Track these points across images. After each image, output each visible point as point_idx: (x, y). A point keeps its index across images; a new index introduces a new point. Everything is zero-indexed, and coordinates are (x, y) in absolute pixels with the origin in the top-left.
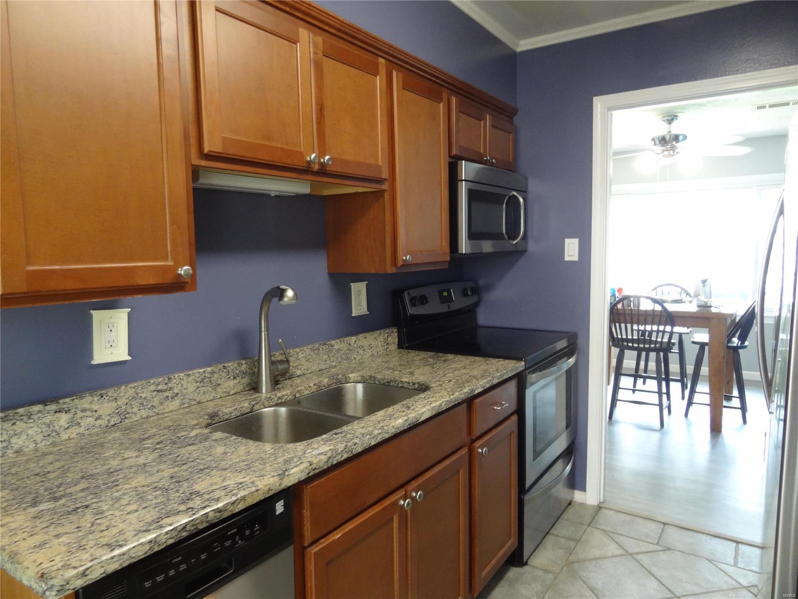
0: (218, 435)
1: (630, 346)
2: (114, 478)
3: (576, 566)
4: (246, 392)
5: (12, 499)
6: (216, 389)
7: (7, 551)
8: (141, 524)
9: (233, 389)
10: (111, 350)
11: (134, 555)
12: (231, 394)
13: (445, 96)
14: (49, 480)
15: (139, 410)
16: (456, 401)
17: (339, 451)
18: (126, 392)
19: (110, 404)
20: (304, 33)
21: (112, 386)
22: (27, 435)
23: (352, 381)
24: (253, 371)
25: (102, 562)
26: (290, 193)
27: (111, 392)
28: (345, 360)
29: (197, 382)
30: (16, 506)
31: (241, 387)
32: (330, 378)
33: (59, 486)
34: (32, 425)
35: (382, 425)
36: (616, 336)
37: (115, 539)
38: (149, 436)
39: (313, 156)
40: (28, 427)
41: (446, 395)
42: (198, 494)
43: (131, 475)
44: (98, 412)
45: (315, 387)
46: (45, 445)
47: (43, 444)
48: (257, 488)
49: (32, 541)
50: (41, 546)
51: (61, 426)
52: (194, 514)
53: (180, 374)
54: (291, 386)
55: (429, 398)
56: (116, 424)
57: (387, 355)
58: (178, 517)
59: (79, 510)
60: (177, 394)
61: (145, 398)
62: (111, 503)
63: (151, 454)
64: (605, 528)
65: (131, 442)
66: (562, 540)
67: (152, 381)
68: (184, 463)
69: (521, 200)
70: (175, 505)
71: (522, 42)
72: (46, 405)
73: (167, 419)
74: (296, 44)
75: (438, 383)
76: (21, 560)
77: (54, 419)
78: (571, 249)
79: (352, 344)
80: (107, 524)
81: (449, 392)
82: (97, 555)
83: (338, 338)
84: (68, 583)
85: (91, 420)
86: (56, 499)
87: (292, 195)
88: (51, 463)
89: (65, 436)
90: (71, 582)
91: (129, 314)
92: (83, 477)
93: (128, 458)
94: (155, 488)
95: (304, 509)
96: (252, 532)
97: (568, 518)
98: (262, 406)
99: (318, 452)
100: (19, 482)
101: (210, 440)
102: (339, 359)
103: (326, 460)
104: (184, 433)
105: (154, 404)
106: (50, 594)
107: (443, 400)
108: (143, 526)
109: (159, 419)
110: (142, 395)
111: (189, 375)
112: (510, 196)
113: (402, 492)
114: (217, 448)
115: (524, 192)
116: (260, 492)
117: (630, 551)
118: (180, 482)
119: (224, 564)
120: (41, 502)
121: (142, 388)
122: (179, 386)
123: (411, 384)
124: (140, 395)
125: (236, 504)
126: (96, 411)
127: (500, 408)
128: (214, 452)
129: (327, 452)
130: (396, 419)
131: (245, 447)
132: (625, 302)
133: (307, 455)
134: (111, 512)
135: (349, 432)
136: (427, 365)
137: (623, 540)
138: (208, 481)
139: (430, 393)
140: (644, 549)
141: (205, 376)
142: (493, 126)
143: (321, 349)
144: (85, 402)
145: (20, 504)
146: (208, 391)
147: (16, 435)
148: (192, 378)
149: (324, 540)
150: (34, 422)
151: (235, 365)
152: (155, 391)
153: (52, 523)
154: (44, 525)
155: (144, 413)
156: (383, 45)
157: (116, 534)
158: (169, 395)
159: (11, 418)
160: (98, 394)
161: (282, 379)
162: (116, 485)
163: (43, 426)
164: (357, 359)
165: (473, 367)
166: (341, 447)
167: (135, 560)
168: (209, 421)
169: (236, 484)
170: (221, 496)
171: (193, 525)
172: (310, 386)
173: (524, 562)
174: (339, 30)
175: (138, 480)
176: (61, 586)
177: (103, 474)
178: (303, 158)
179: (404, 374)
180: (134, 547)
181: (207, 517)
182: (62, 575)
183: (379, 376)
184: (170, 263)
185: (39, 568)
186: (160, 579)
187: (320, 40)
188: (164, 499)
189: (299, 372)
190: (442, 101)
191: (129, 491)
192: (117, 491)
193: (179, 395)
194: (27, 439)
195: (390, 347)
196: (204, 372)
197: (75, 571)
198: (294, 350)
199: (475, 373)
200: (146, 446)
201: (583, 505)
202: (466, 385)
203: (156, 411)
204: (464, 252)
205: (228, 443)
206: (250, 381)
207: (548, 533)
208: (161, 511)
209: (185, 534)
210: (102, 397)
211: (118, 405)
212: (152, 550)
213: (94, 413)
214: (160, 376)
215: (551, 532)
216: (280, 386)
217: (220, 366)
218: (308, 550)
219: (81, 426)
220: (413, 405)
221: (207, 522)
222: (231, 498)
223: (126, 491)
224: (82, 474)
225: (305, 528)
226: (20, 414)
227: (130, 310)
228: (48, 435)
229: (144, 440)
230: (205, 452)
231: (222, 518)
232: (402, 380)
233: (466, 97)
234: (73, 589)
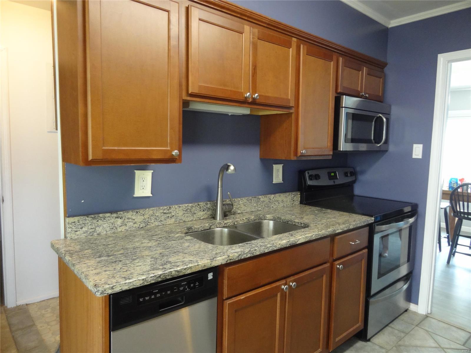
0: (189, 238)
1: (466, 217)
2: (135, 251)
3: (402, 348)
4: (209, 219)
5: (91, 254)
6: (193, 215)
7: (84, 274)
8: (141, 271)
9: (202, 217)
10: (143, 190)
11: (135, 284)
12: (201, 219)
13: (335, 57)
14: (108, 248)
15: (154, 222)
16: (322, 235)
17: (245, 252)
18: (149, 212)
19: (141, 217)
20: (247, 28)
21: (142, 208)
22: (103, 227)
23: (268, 219)
24: (213, 208)
25: (120, 284)
26: (239, 114)
27: (141, 211)
28: (267, 207)
29: (184, 211)
30: (92, 257)
31: (206, 216)
32: (255, 216)
33: (111, 251)
34: (105, 223)
35: (273, 242)
36: (459, 210)
37: (128, 276)
38: (156, 235)
39: (248, 94)
40: (103, 223)
41: (316, 231)
42: (170, 262)
43: (143, 250)
44: (135, 220)
45: (246, 220)
46: (110, 233)
47: (110, 232)
48: (198, 264)
49: (94, 272)
50: (98, 274)
51: (118, 225)
52: (165, 271)
53: (176, 206)
54: (233, 218)
55: (306, 232)
56: (143, 227)
57: (292, 207)
58: (158, 271)
59: (117, 262)
60: (173, 216)
61: (158, 216)
62: (131, 261)
63: (154, 242)
64: (427, 329)
65: (147, 236)
66: (396, 332)
67: (161, 208)
68: (168, 248)
69: (385, 119)
70: (158, 266)
71: (392, 22)
72: (112, 214)
73: (167, 227)
74: (242, 34)
75: (315, 224)
76: (89, 278)
77: (115, 221)
78: (417, 151)
79: (271, 199)
80: (127, 269)
81: (319, 230)
82: (119, 281)
83: (263, 195)
84: (105, 291)
85: (131, 223)
86: (109, 256)
87: (240, 114)
88: (111, 241)
89: (119, 230)
90: (106, 290)
91: (152, 173)
92: (122, 249)
93: (144, 243)
94: (152, 257)
95: (224, 280)
96: (195, 286)
97: (403, 319)
98: (216, 227)
99: (234, 251)
100: (96, 247)
101: (184, 239)
102: (263, 206)
103: (237, 256)
104: (172, 235)
105: (162, 220)
106: (98, 294)
107: (314, 233)
108: (141, 273)
109: (163, 227)
110: (156, 214)
111: (180, 207)
112: (377, 117)
113: (284, 282)
114: (185, 243)
115: (388, 115)
116: (200, 266)
117: (442, 346)
118: (164, 256)
119: (180, 299)
120: (102, 256)
121: (156, 211)
122: (175, 212)
123: (300, 224)
124: (155, 214)
125: (186, 270)
126: (134, 220)
127: (354, 243)
128: (183, 245)
129: (239, 252)
130: (282, 240)
131: (199, 245)
132: (465, 187)
133: (228, 252)
134: (130, 265)
135: (254, 244)
136: (313, 214)
137: (439, 338)
138: (177, 257)
139: (308, 229)
140: (452, 347)
141: (188, 208)
142: (368, 74)
143: (253, 200)
144: (130, 214)
145: (94, 256)
146: (189, 216)
147: (98, 226)
148: (181, 208)
149: (235, 298)
150: (106, 221)
151: (204, 204)
152: (163, 213)
153: (105, 266)
154: (101, 266)
155: (157, 223)
156: (294, 30)
157: (129, 274)
158: (170, 216)
159: (97, 218)
160: (135, 212)
161: (229, 214)
162: (136, 254)
163: (110, 224)
164: (274, 207)
165: (340, 218)
166: (247, 251)
167: (135, 287)
168: (187, 231)
169: (189, 260)
170: (180, 265)
171: (164, 276)
172: (243, 219)
173: (368, 339)
174: (268, 24)
175: (145, 253)
176: (102, 291)
177: (131, 248)
178: (243, 95)
179: (297, 218)
180: (135, 281)
181: (171, 274)
182: (103, 287)
183: (283, 218)
184: (169, 148)
185: (95, 282)
186: (147, 298)
187: (256, 31)
188: (154, 263)
189: (239, 212)
190: (332, 60)
191: (140, 257)
192: (135, 256)
193: (174, 216)
194: (103, 229)
195: (295, 203)
196: (188, 206)
197: (108, 286)
198: (237, 199)
199: (340, 221)
200: (153, 238)
201: (415, 313)
202: (331, 227)
203: (163, 223)
204: (341, 150)
205: (192, 242)
206: (212, 213)
207: (387, 325)
208: (151, 267)
209: (160, 279)
210: (137, 213)
211: (144, 218)
212: (144, 284)
213: (133, 220)
214: (166, 205)
215: (390, 325)
216: (227, 218)
217: (196, 204)
218: (225, 301)
219: (127, 226)
220: (295, 234)
221: (171, 276)
222: (184, 266)
223: (139, 257)
224: (122, 247)
225: (224, 290)
226: (100, 217)
227: (153, 171)
228: (112, 228)
229: (153, 236)
230: (179, 245)
231: (179, 275)
232: (295, 221)
233: (350, 57)
234: (108, 294)
